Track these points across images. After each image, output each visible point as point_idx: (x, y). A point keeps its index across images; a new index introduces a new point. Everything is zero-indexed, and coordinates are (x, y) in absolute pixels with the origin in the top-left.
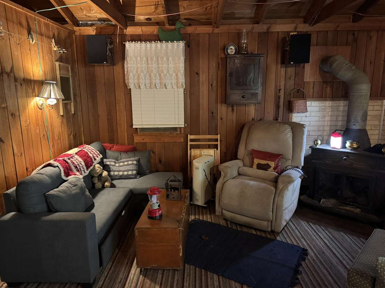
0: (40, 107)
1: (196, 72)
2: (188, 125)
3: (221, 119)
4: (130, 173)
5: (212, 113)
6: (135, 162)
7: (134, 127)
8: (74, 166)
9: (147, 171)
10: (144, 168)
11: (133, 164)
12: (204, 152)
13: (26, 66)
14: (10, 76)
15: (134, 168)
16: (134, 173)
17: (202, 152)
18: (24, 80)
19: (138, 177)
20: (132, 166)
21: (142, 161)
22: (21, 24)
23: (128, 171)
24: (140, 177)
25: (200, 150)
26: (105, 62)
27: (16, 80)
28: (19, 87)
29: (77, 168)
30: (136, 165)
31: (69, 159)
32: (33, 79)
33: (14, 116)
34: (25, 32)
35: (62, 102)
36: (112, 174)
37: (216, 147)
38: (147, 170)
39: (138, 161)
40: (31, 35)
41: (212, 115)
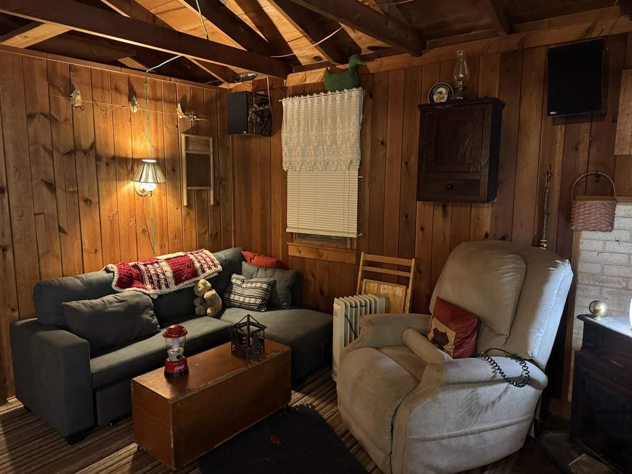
0: (140, 193)
1: (381, 140)
2: (364, 234)
3: (422, 229)
4: (253, 301)
5: (406, 217)
6: (265, 286)
7: (288, 230)
8: (148, 276)
9: (284, 304)
10: (280, 297)
11: (261, 288)
12: (384, 289)
13: (119, 141)
14: (89, 154)
15: (260, 294)
16: (257, 303)
17: (382, 288)
18: (113, 158)
19: (263, 310)
20: (257, 291)
21: (278, 286)
22: (117, 89)
23: (250, 297)
24: (266, 311)
25: (378, 284)
26: (244, 132)
27: (98, 158)
28: (103, 166)
29: (152, 279)
30: (266, 290)
31: (145, 265)
32: (131, 157)
33: (89, 203)
34: (125, 99)
35: (187, 188)
36: (232, 298)
37: (402, 281)
38: (284, 302)
39: (272, 285)
40: (133, 101)
41: (405, 219)
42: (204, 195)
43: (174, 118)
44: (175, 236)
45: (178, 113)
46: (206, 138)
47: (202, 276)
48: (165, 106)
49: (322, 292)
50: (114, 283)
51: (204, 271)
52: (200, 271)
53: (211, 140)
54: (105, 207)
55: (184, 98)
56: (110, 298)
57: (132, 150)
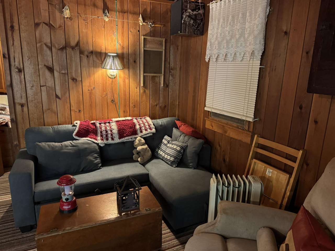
0: (110, 76)
1: (285, 31)
2: (260, 120)
3: (316, 122)
4: (169, 157)
5: (301, 108)
6: (178, 148)
7: (206, 109)
8: (100, 131)
9: (191, 164)
10: (189, 158)
11: (175, 150)
12: (269, 172)
13: (96, 41)
14: (75, 49)
15: (173, 153)
16: (171, 160)
17: (268, 170)
18: (92, 52)
19: (174, 166)
20: (173, 151)
21: (189, 150)
22: (95, 5)
23: (168, 154)
24: (177, 167)
25: (265, 167)
26: (179, 32)
27: (81, 52)
28: (85, 59)
29: (102, 134)
30: (179, 152)
31: (100, 124)
32: (104, 52)
33: (75, 81)
34: (101, 11)
35: (143, 74)
37: (287, 170)
38: (191, 162)
39: (184, 149)
40: (105, 13)
41: (299, 110)
42: (157, 80)
43: (137, 24)
44: (134, 106)
45: (140, 21)
46: (161, 39)
47: (140, 134)
48: (130, 16)
49: (224, 160)
50: (74, 134)
51: (141, 132)
52: (139, 131)
53: (164, 41)
54: (86, 84)
55: (145, 10)
56: (68, 143)
57: (105, 47)
